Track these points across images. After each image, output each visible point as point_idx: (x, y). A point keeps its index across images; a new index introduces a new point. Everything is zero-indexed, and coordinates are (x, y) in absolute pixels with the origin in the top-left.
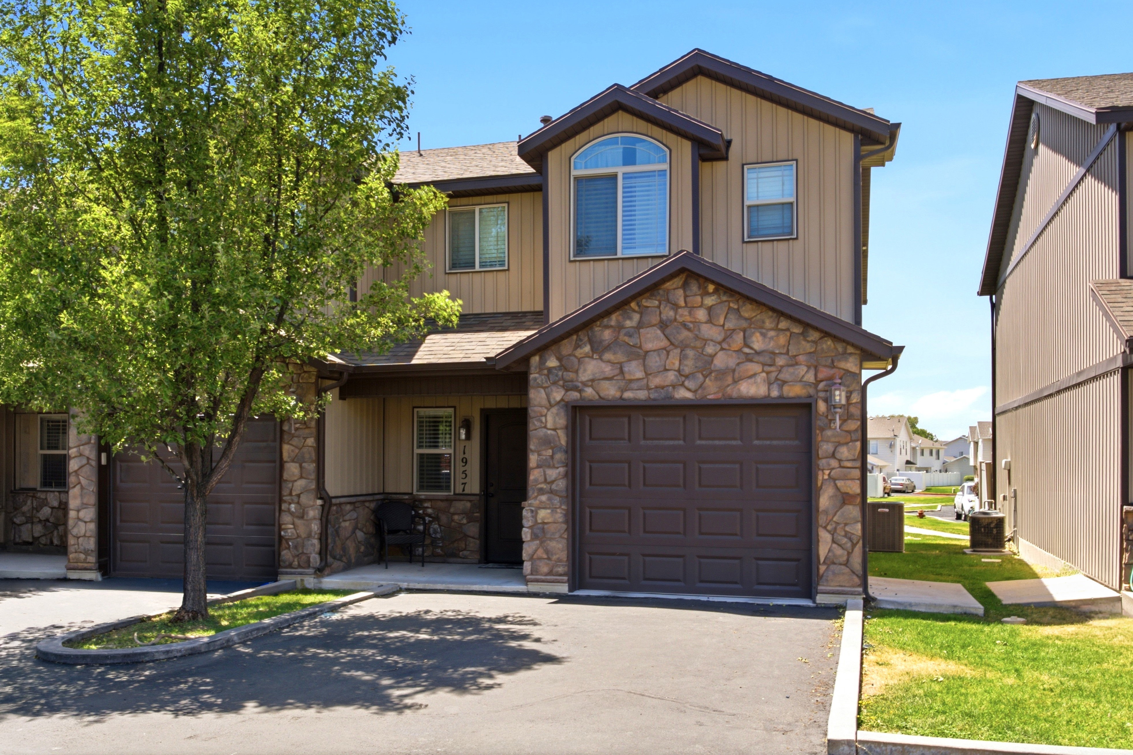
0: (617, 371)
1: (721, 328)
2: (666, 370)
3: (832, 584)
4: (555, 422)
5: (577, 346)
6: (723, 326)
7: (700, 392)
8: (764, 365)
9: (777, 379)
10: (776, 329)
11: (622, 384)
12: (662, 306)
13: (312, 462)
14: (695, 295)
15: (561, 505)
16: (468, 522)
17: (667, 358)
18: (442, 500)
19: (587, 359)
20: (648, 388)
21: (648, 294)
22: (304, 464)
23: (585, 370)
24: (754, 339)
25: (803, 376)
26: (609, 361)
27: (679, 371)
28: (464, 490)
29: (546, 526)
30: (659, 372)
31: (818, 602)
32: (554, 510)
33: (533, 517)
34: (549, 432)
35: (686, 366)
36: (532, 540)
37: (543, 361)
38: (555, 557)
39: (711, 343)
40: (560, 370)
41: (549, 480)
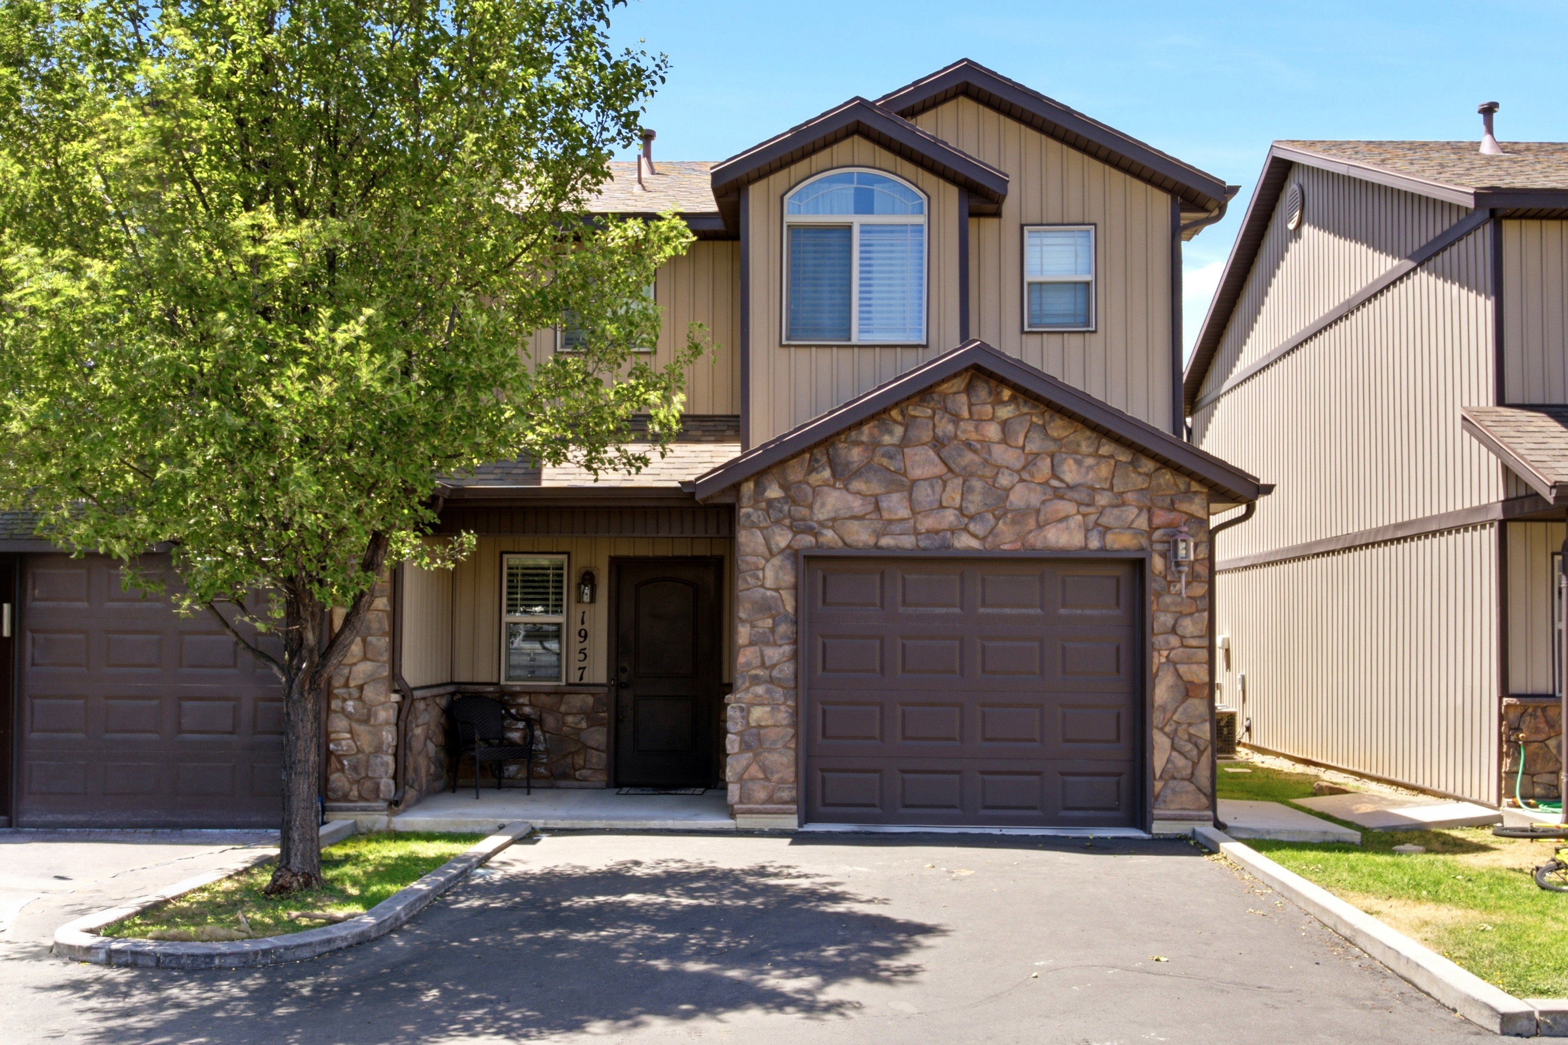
0: (870, 508)
1: (1020, 451)
2: (941, 507)
3: (1173, 806)
4: (777, 578)
5: (811, 470)
6: (1023, 448)
7: (990, 539)
8: (1079, 504)
9: (1096, 524)
10: (1096, 455)
11: (878, 525)
12: (937, 417)
13: (384, 634)
14: (985, 404)
15: (786, 699)
16: (589, 727)
17: (944, 490)
18: (548, 694)
19: (826, 489)
20: (917, 533)
21: (917, 399)
22: (369, 638)
23: (823, 505)
24: (1065, 467)
25: (1133, 522)
26: (858, 493)
27: (960, 509)
28: (581, 678)
29: (762, 731)
30: (932, 510)
31: (1154, 832)
32: (775, 707)
33: (743, 717)
34: (769, 593)
35: (972, 502)
36: (742, 751)
37: (760, 488)
38: (775, 777)
39: (1007, 472)
40: (786, 503)
41: (768, 663)
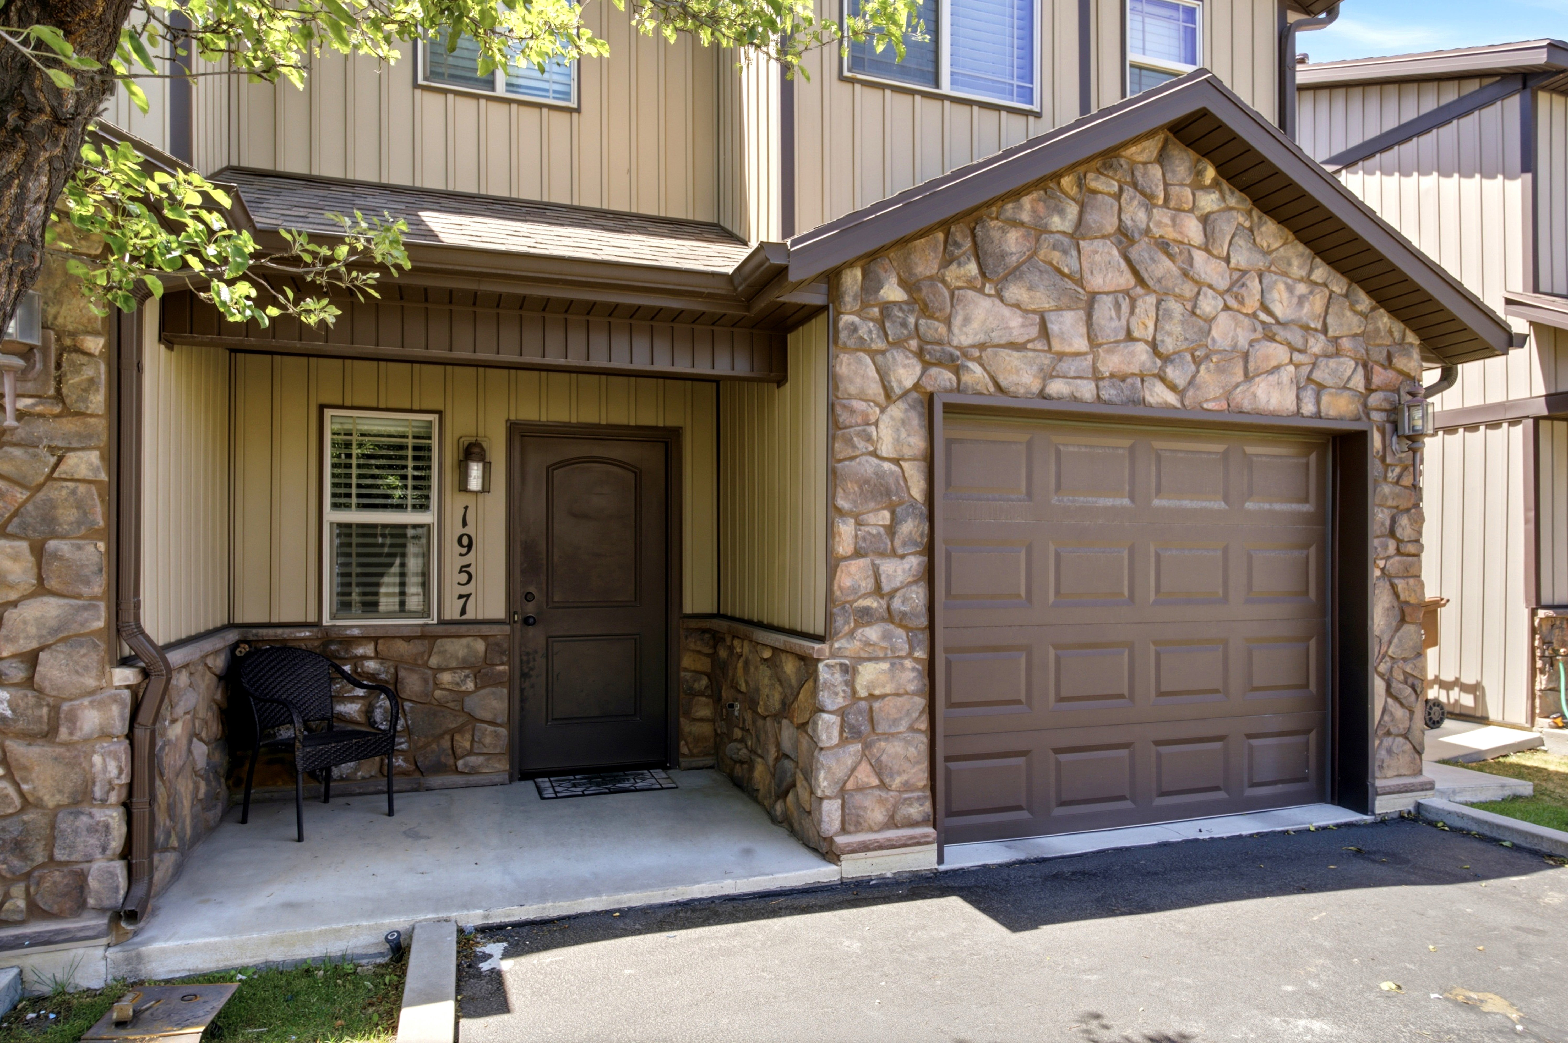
0: (1034, 331)
1: (1224, 264)
2: (1130, 337)
3: (1390, 773)
4: (897, 441)
5: (948, 261)
6: (1227, 260)
7: (1190, 393)
8: (1293, 349)
9: (1309, 379)
10: (1307, 280)
11: (1046, 360)
12: (1125, 196)
13: (92, 534)
14: (1182, 185)
15: (912, 648)
16: (477, 687)
17: (1132, 312)
18: (407, 638)
19: (971, 293)
20: (1097, 378)
21: (1098, 163)
22: (52, 544)
23: (967, 320)
24: (1275, 295)
25: (1349, 379)
26: (1017, 306)
27: (1154, 345)
28: (463, 612)
29: (876, 705)
30: (1117, 342)
31: (1377, 811)
32: (895, 661)
33: (846, 683)
34: (886, 465)
35: (1169, 334)
36: (844, 741)
37: (871, 285)
38: (897, 782)
39: (1210, 292)
40: (912, 311)
41: (886, 588)
